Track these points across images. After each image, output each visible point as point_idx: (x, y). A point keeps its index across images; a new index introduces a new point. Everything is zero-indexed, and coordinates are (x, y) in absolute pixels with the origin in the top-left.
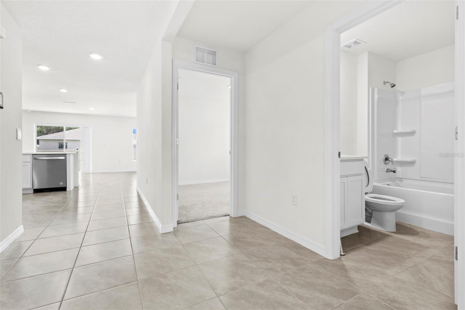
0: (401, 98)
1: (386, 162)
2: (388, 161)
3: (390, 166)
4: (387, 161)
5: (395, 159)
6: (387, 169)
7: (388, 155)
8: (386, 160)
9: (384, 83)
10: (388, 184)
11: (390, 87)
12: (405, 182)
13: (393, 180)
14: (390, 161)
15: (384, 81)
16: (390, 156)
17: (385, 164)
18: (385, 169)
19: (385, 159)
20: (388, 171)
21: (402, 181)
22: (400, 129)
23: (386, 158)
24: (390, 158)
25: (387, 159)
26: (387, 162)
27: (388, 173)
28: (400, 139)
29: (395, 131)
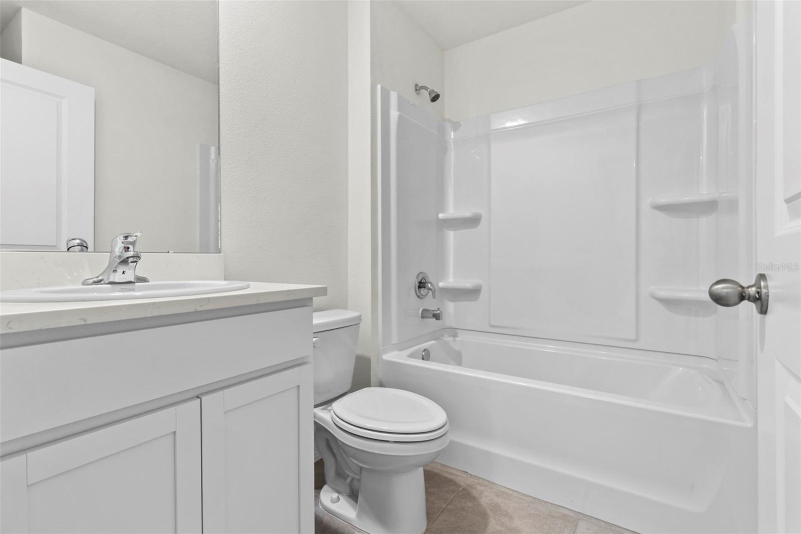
0: (452, 137)
1: (420, 292)
2: (426, 290)
3: (430, 303)
4: (422, 289)
5: (441, 284)
6: (423, 310)
7: (426, 274)
8: (420, 287)
9: (416, 90)
10: (424, 348)
11: (428, 99)
12: (462, 337)
13: (436, 336)
14: (430, 289)
15: (417, 85)
16: (431, 278)
17: (419, 297)
18: (419, 310)
19: (417, 284)
20: (425, 314)
21: (455, 336)
22: (451, 211)
23: (420, 283)
24: (430, 283)
25: (422, 285)
26: (423, 291)
27: (425, 319)
28: (451, 235)
29: (441, 216)
